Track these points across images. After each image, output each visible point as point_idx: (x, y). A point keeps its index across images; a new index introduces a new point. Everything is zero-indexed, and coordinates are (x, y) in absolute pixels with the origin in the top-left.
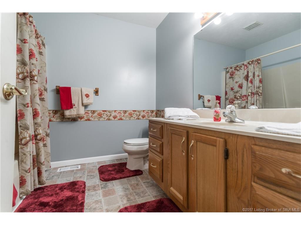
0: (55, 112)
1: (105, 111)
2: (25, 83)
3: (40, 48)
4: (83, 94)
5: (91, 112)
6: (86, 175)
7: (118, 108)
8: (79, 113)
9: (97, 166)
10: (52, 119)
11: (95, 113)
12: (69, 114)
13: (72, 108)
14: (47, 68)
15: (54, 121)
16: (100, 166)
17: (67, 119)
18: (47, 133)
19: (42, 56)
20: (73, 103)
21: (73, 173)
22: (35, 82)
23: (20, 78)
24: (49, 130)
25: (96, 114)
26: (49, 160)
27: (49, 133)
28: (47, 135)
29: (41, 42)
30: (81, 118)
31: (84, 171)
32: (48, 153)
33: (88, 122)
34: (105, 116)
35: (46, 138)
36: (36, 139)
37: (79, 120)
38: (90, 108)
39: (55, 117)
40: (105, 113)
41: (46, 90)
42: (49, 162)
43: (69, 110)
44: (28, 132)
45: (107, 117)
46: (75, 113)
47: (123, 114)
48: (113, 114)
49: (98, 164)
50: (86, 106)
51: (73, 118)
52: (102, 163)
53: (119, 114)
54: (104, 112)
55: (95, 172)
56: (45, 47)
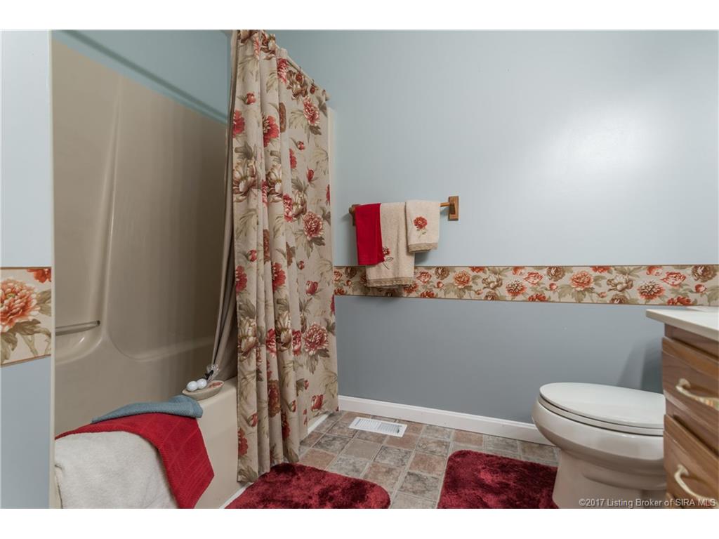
0: (352, 271)
1: (480, 269)
2: (248, 202)
3: (313, 118)
4: (408, 218)
5: (437, 272)
6: (407, 468)
7: (530, 259)
8: (400, 276)
9: (452, 446)
10: (345, 289)
11: (448, 274)
12: (375, 278)
13: (383, 260)
14: (332, 165)
15: (349, 295)
16: (459, 449)
17: (375, 290)
18: (328, 323)
19: (318, 135)
20: (383, 246)
21: (379, 446)
22: (277, 198)
23: (241, 190)
24: (333, 315)
25: (450, 279)
26: (335, 391)
27: (334, 323)
28: (330, 329)
29: (316, 104)
30: (410, 289)
31: (407, 450)
32: (332, 373)
33: (427, 300)
34: (479, 286)
35: (327, 336)
36: (278, 341)
37: (405, 294)
38: (433, 261)
39: (350, 283)
40: (479, 277)
41: (327, 217)
42: (333, 396)
43: (377, 267)
44: (252, 324)
45: (487, 290)
46: (391, 276)
47: (546, 281)
48: (509, 279)
49: (457, 439)
50: (419, 255)
51: (389, 289)
52: (470, 441)
53: (531, 280)
54: (475, 273)
55: (434, 469)
56: (326, 115)
